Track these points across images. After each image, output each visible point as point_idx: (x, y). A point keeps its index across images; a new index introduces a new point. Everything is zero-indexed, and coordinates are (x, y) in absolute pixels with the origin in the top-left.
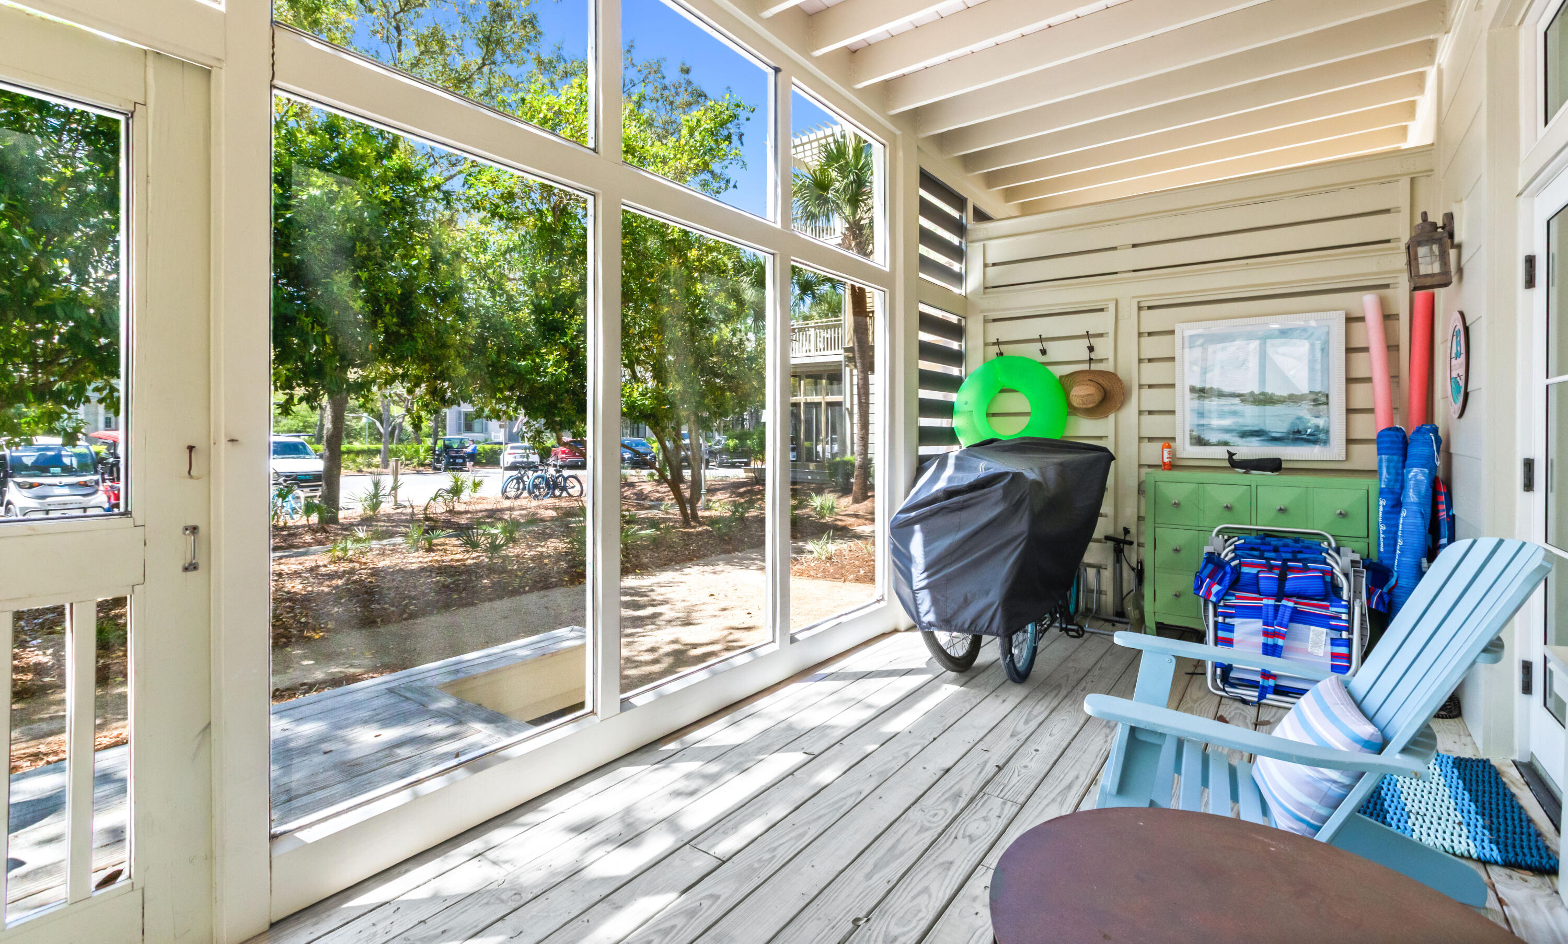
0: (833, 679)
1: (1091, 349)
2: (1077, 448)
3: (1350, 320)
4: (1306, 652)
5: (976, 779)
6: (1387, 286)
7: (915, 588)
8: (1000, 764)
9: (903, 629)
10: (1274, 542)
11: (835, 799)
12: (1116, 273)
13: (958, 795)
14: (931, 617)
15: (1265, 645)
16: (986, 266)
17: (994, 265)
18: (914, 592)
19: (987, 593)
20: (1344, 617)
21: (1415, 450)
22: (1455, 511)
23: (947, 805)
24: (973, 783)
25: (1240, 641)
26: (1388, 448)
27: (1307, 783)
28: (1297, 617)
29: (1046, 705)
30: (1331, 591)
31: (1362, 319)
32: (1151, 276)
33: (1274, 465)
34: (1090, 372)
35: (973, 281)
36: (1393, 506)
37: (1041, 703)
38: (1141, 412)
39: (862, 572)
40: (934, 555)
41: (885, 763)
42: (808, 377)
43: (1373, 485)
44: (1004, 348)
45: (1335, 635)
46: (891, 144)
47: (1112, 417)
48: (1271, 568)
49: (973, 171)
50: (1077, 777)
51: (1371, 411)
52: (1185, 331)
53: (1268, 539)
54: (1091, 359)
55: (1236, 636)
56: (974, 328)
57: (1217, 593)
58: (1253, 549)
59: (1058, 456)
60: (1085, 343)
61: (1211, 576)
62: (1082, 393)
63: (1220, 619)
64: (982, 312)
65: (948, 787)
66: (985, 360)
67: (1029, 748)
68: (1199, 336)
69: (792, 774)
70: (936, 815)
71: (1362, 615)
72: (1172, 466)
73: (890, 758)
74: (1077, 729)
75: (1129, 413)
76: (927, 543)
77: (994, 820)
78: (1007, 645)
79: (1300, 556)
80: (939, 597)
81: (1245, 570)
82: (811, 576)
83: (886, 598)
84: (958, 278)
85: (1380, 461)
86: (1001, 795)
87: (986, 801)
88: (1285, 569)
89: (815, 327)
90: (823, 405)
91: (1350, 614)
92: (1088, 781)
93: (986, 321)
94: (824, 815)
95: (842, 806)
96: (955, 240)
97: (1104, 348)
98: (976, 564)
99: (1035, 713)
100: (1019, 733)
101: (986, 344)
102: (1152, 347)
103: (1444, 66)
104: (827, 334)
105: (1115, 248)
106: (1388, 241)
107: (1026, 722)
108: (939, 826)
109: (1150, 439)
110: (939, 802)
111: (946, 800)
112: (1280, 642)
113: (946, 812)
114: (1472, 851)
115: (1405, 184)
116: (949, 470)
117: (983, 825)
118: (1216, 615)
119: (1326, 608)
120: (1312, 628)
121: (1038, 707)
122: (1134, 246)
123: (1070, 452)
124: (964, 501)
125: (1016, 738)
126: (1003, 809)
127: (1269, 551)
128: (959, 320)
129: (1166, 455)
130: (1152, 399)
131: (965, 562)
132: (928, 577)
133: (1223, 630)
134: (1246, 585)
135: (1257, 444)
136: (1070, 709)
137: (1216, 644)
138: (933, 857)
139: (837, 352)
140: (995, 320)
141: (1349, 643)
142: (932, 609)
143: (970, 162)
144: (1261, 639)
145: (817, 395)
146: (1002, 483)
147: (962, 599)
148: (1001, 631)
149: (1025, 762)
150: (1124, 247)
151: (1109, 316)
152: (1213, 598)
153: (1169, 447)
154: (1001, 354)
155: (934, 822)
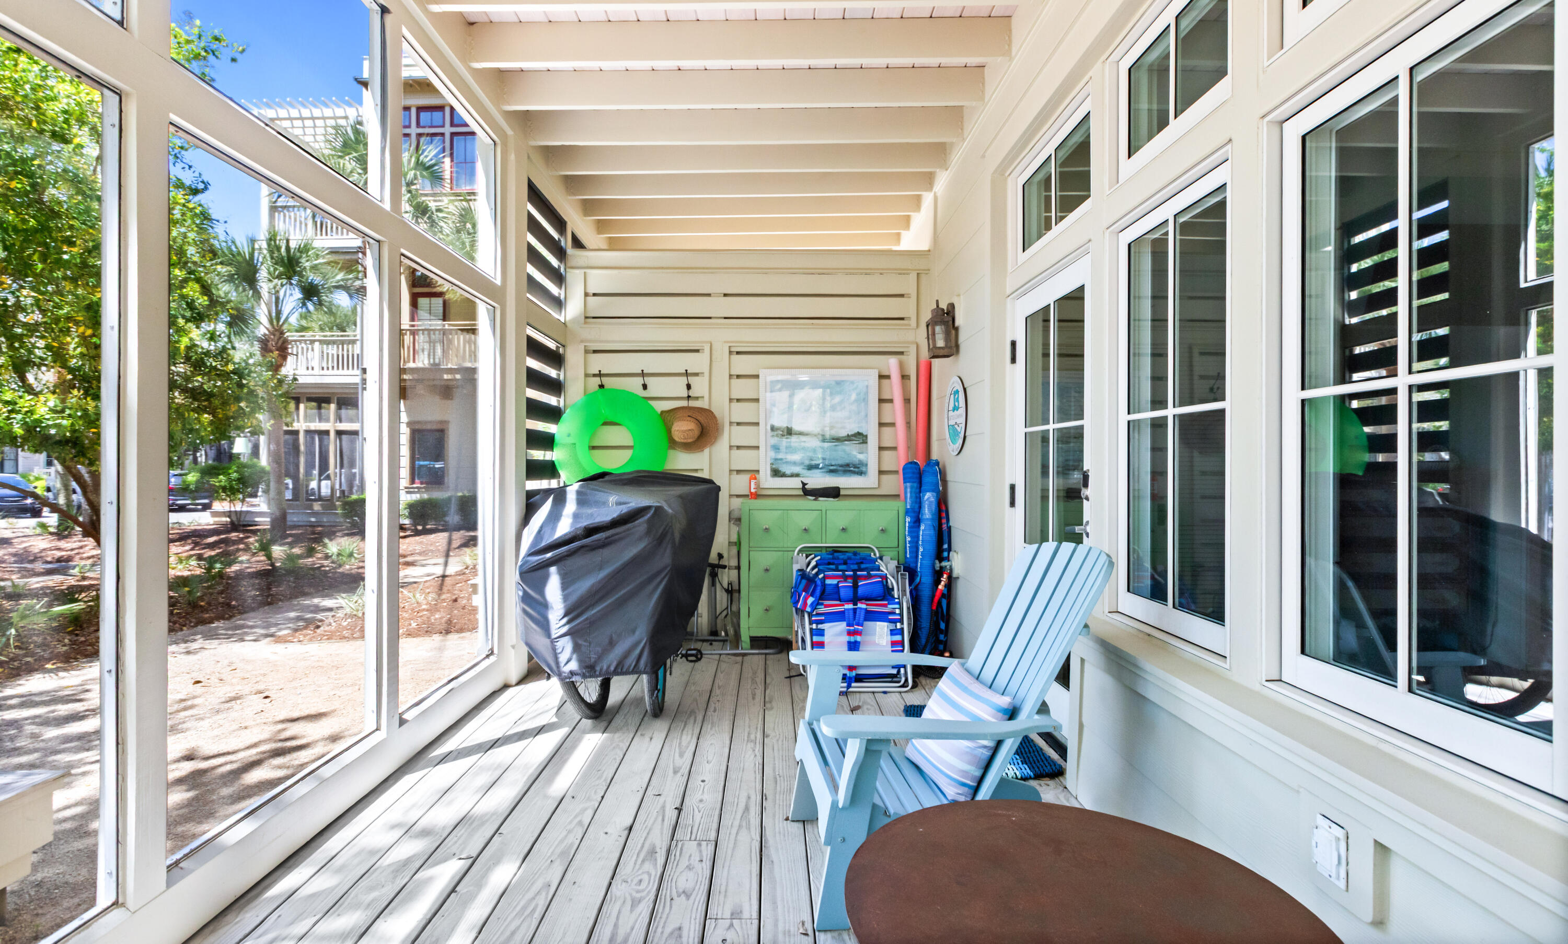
0: (455, 759)
1: (689, 387)
2: (689, 481)
3: (881, 377)
4: (874, 644)
5: (662, 829)
6: (902, 353)
7: (554, 636)
8: (678, 805)
9: (514, 683)
10: (841, 556)
11: (522, 904)
12: (710, 318)
13: (653, 852)
14: (574, 666)
15: (849, 643)
16: (586, 295)
17: (594, 295)
18: (553, 642)
19: (634, 631)
20: (898, 611)
21: (927, 479)
22: (951, 524)
23: (648, 866)
24: (662, 834)
25: (830, 642)
26: (910, 478)
27: (967, 753)
28: (871, 616)
29: (690, 732)
30: (886, 594)
31: (888, 377)
32: (740, 324)
33: (834, 493)
34: (688, 408)
35: (573, 309)
36: (915, 522)
37: (685, 732)
38: (731, 447)
39: (414, 625)
40: (574, 598)
41: (562, 841)
42: (310, 399)
43: (899, 506)
44: (606, 380)
45: (892, 626)
46: (500, 142)
47: (707, 451)
48: (846, 578)
49: (574, 194)
50: (749, 798)
51: (895, 448)
52: (768, 376)
53: (836, 554)
54: (689, 397)
55: (826, 639)
56: (574, 357)
57: (812, 604)
58: (829, 564)
59: (675, 488)
60: (683, 381)
61: (805, 590)
62: (683, 428)
63: (814, 626)
64: (582, 341)
65: (639, 846)
66: (585, 394)
67: (695, 782)
68: (778, 381)
69: (453, 890)
70: (641, 881)
71: (908, 608)
72: (755, 496)
73: (565, 833)
74: (727, 750)
75: (721, 448)
76: (565, 586)
77: (698, 866)
78: (654, 681)
79: (863, 566)
80: (580, 642)
81: (828, 582)
82: (345, 638)
83: (496, 651)
84: (558, 303)
85: (906, 488)
86: (693, 838)
87: (681, 849)
88: (856, 579)
89: (320, 341)
90: (332, 434)
91: (901, 609)
92: (759, 798)
93: (587, 352)
94: (518, 928)
95: (534, 910)
96: (554, 262)
97: (700, 387)
98: (621, 603)
99: (684, 743)
100: (680, 768)
101: (587, 375)
102: (742, 389)
103: (939, 194)
104: (332, 350)
105: (709, 295)
106: (902, 319)
107: (681, 755)
108: (649, 892)
109: (739, 472)
110: (637, 867)
111: (643, 861)
112: (858, 638)
113: (650, 875)
114: (1018, 773)
115: (913, 276)
116: (571, 506)
117: (691, 875)
118: (811, 623)
119: (885, 606)
120: (878, 623)
121: (684, 737)
122: (725, 295)
123: (684, 485)
124: (606, 538)
125: (679, 774)
126: (701, 851)
127: (841, 564)
128: (557, 347)
129: (753, 486)
130: (741, 436)
131: (609, 601)
132: (568, 622)
133: (817, 635)
134: (829, 594)
135: (820, 475)
136: (712, 732)
137: (812, 648)
138: (660, 930)
139: (350, 372)
140: (595, 352)
141: (901, 632)
142: (575, 656)
143: (572, 183)
144: (846, 638)
145: (320, 421)
146: (646, 518)
147: (607, 641)
148: (648, 669)
149: (698, 796)
150: (718, 295)
151: (703, 358)
152: (808, 609)
153: (755, 479)
154: (602, 386)
155: (643, 891)
